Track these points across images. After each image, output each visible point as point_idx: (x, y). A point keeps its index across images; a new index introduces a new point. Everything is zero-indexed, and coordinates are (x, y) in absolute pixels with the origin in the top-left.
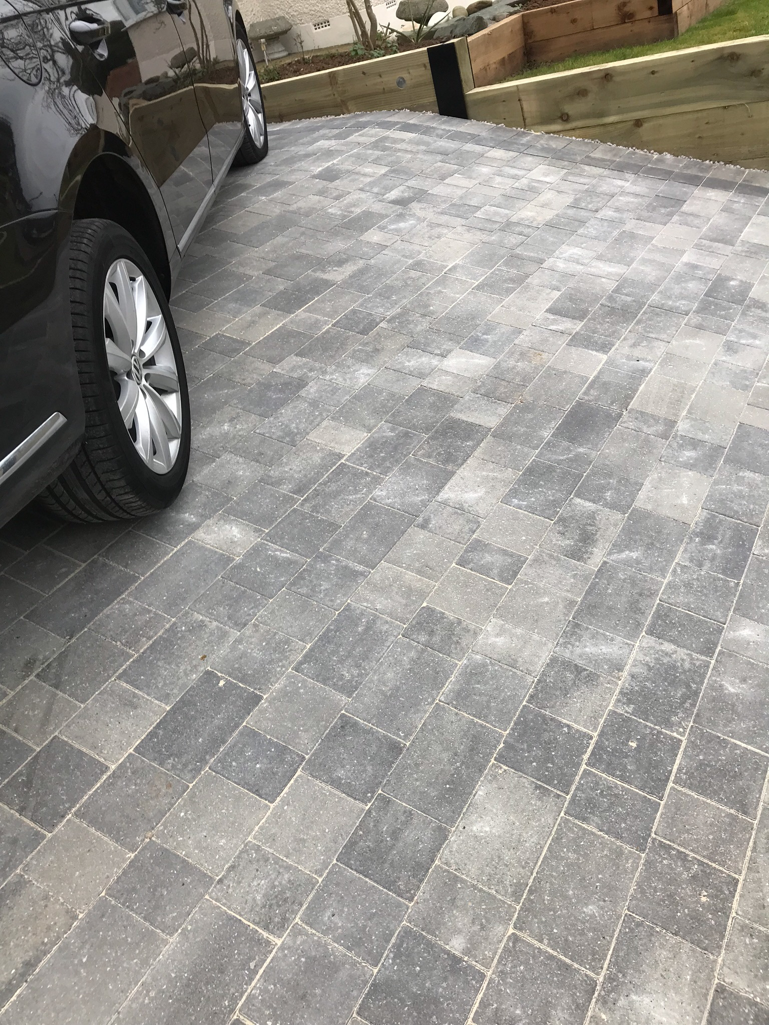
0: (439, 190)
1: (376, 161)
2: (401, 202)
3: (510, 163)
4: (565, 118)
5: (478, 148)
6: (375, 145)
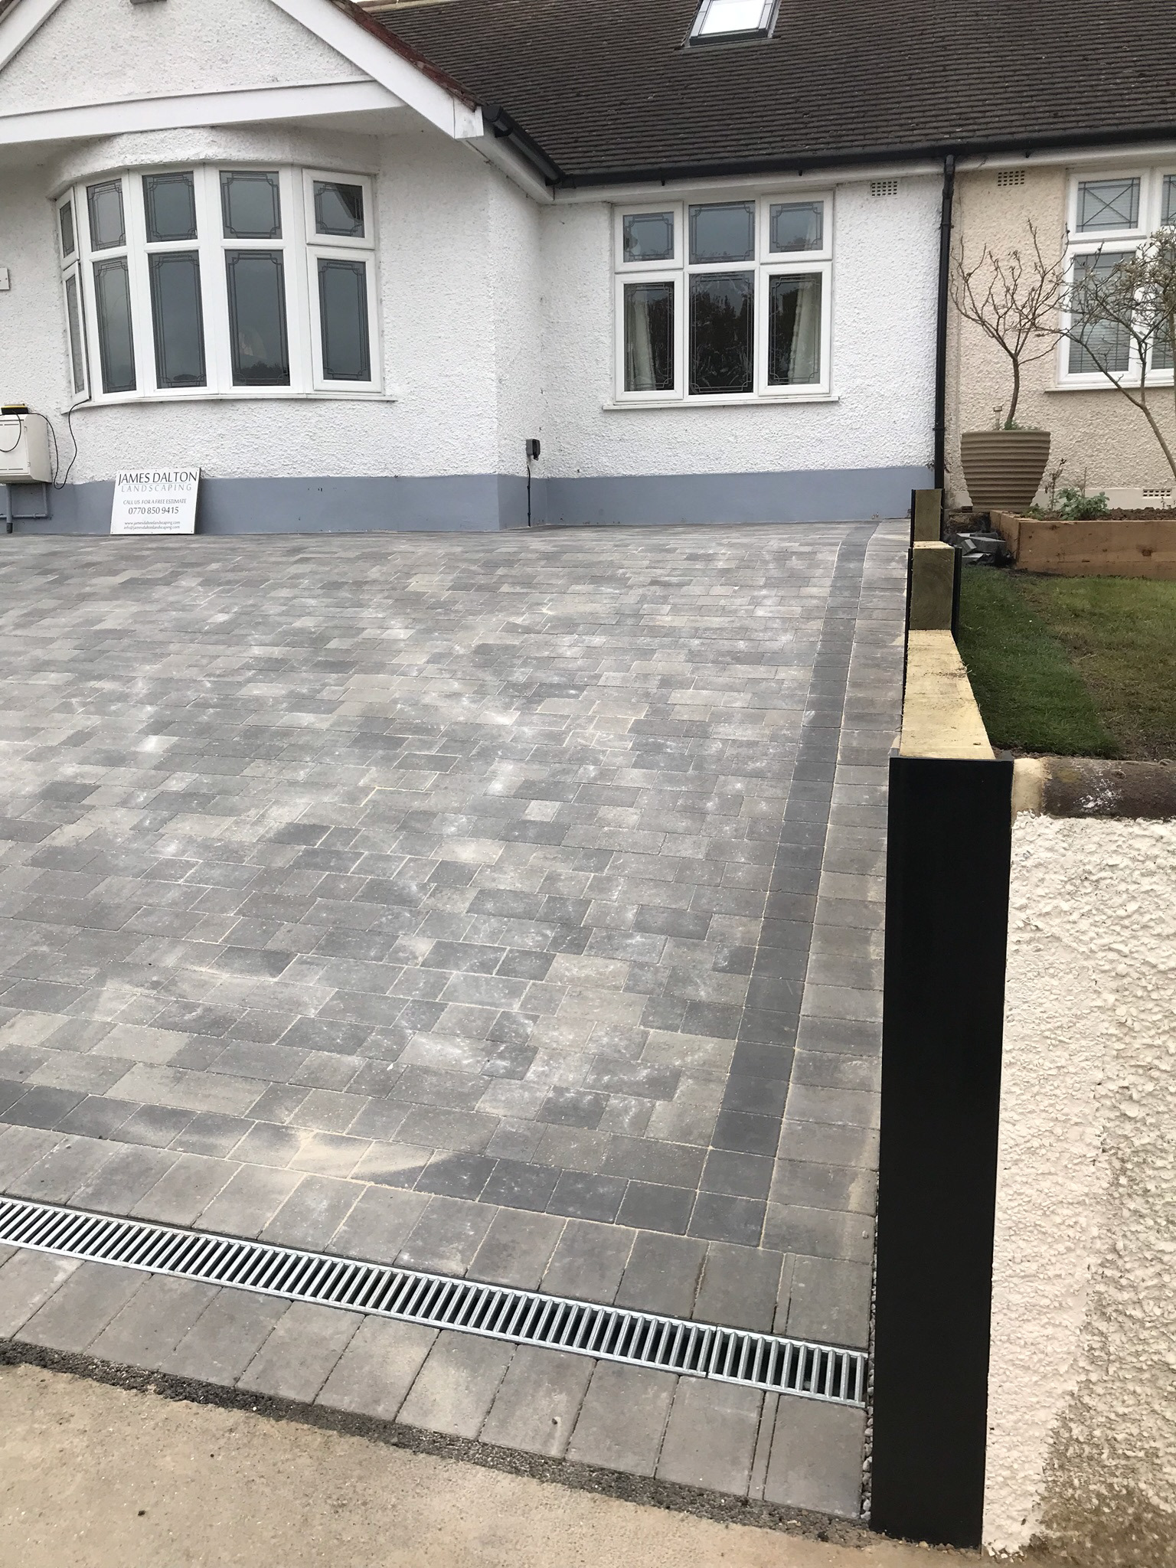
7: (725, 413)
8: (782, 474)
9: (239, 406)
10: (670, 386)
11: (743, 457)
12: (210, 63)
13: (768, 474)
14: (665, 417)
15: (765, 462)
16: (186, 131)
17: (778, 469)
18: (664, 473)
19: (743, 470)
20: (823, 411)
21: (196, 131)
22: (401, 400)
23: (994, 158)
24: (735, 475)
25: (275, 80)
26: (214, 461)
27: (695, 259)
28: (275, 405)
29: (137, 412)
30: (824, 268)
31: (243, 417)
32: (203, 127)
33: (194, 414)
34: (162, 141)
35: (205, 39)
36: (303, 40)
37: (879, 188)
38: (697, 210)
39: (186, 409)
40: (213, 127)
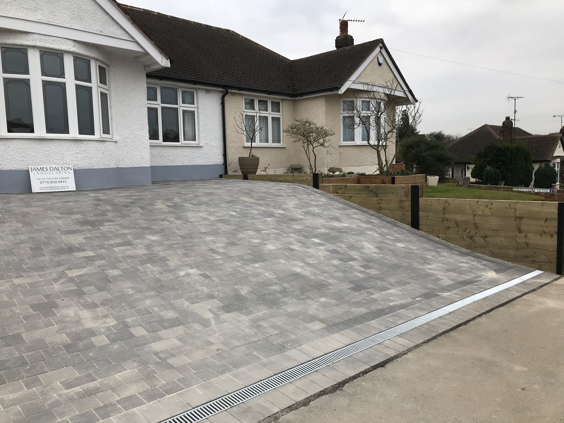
0: (300, 196)
1: (291, 190)
2: (290, 196)
3: (319, 197)
4: (337, 193)
5: (315, 193)
6: (293, 188)
7: (174, 148)
8: (190, 166)
9: (84, 142)
10: (158, 139)
11: (180, 161)
12: (75, 18)
13: (187, 166)
14: (159, 148)
15: (186, 162)
16: (64, 39)
17: (189, 164)
18: (159, 165)
19: (180, 165)
20: (199, 148)
21: (69, 41)
22: (119, 142)
23: (234, 90)
24: (178, 166)
25: (101, 32)
26: (75, 162)
27: (162, 102)
28: (94, 142)
29: (38, 143)
30: (195, 110)
31: (85, 146)
32: (71, 40)
33: (67, 144)
34: (54, 40)
35: (72, 9)
36: (111, 22)
37: (208, 91)
38: (162, 88)
39: (63, 142)
40: (74, 41)
